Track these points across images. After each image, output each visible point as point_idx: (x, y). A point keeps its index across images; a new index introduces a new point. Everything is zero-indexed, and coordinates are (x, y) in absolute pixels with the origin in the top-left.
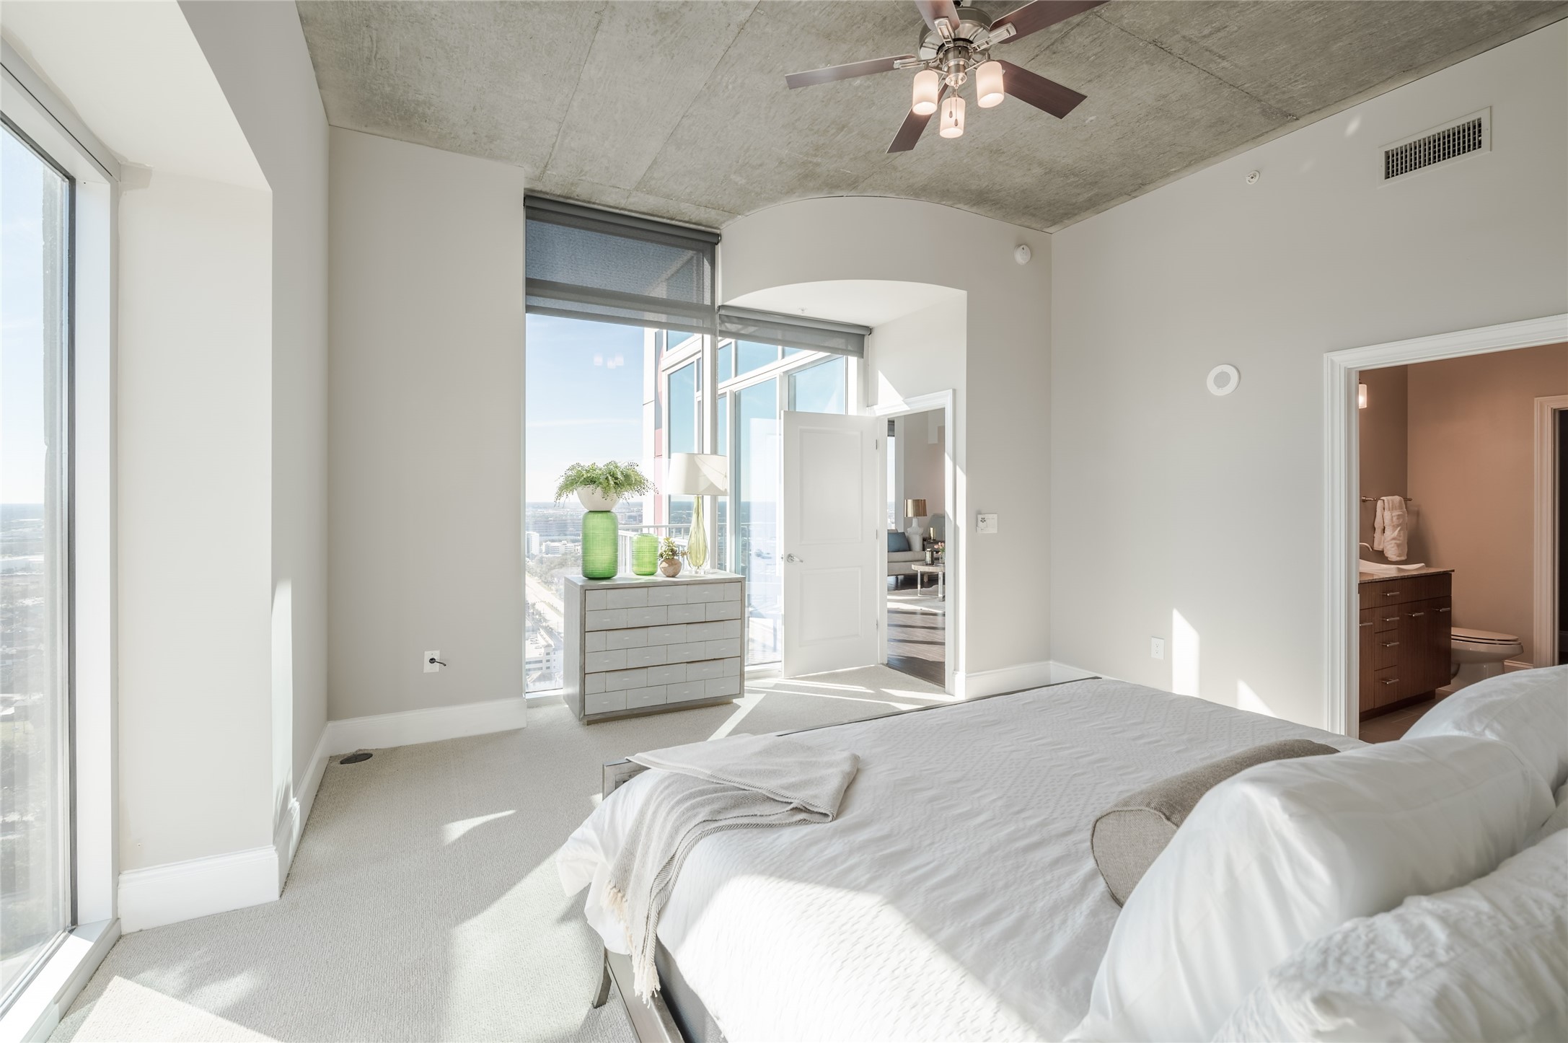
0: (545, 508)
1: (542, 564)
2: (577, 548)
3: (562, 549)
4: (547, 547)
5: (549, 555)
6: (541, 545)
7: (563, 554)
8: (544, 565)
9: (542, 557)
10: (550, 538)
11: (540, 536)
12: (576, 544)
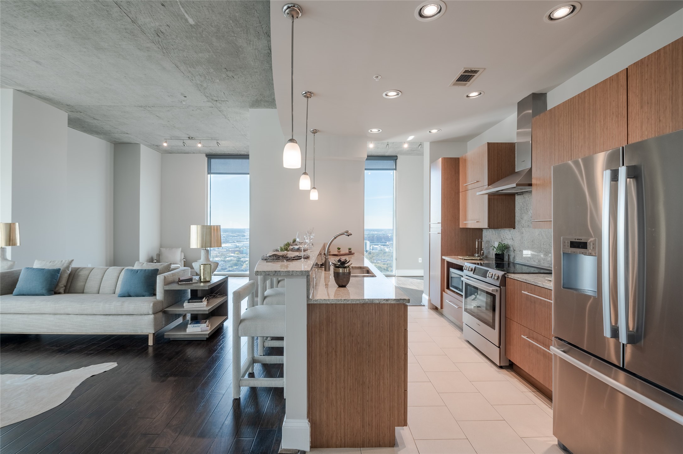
0: (374, 231)
1: (370, 254)
2: (385, 248)
3: (379, 249)
4: (373, 247)
5: (373, 251)
6: (370, 246)
7: (379, 251)
8: (371, 255)
9: (370, 252)
10: (374, 243)
11: (370, 243)
12: (385, 246)
